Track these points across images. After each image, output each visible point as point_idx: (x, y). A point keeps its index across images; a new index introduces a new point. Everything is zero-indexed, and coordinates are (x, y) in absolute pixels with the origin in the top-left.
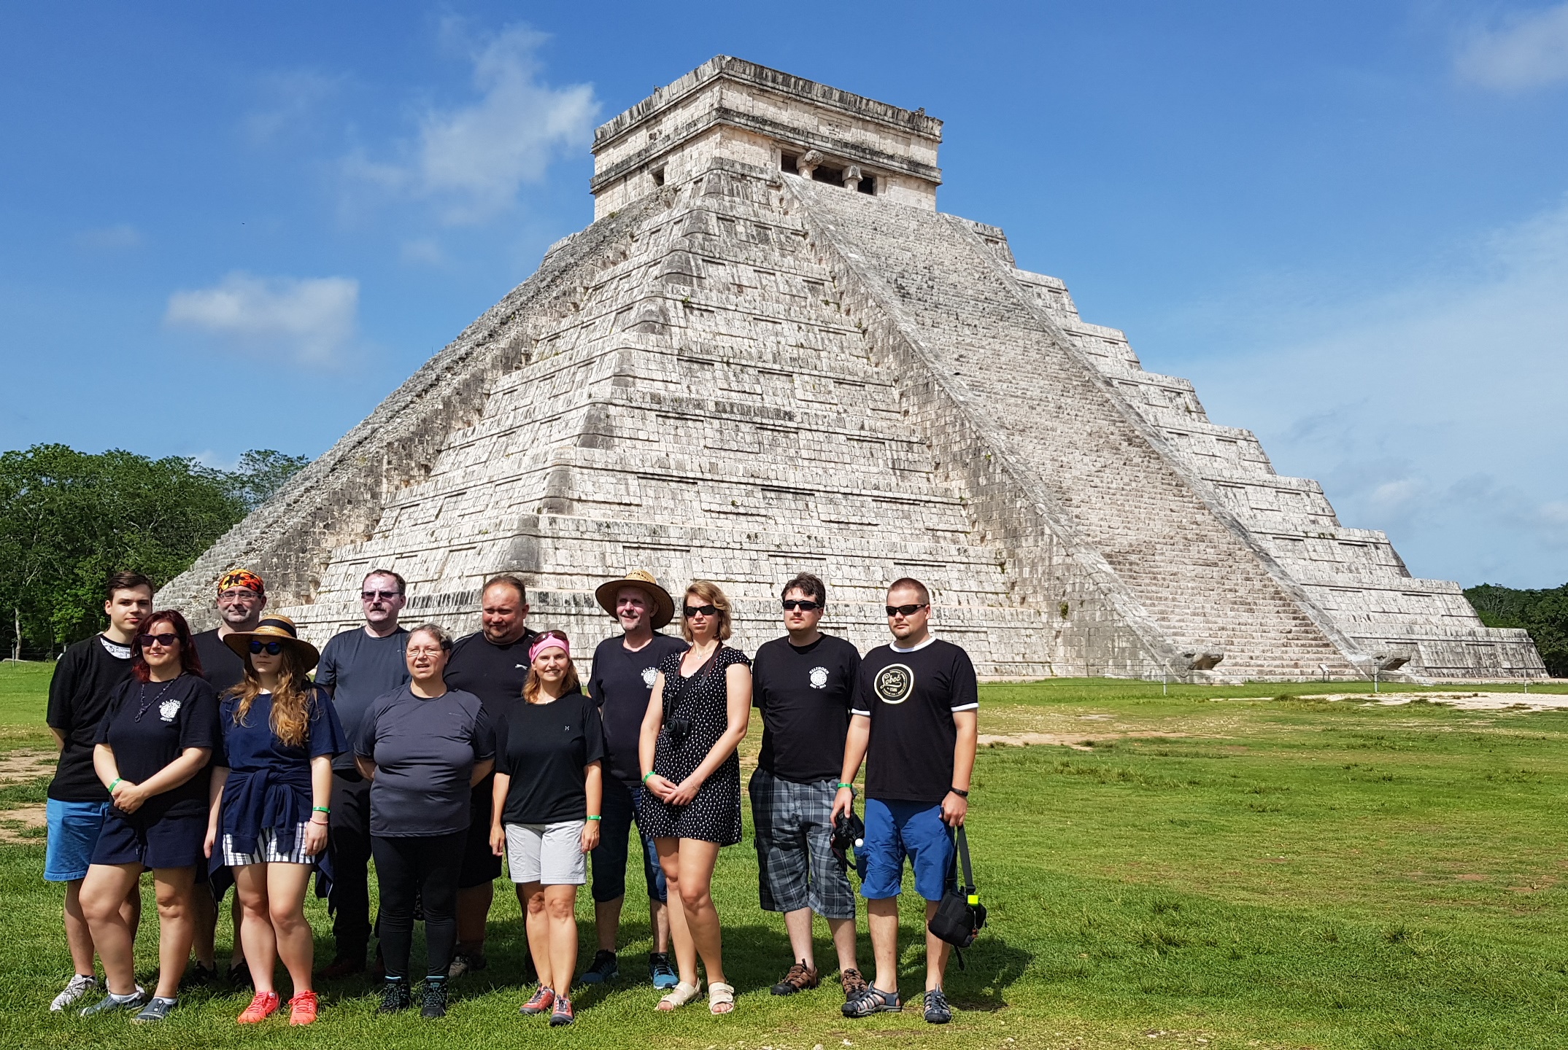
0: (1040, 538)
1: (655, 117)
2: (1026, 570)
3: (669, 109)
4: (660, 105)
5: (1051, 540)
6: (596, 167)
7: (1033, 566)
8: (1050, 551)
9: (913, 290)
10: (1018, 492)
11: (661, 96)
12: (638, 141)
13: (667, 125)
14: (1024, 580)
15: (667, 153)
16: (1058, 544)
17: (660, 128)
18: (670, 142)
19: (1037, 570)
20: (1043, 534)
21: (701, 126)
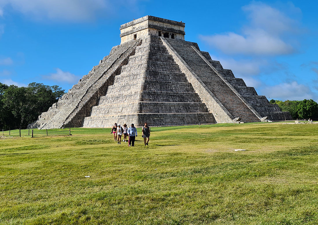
1: (134, 25)
2: (210, 106)
4: (135, 22)
6: (121, 32)
9: (185, 58)
12: (131, 28)
13: (137, 26)
18: (138, 29)
21: (144, 28)
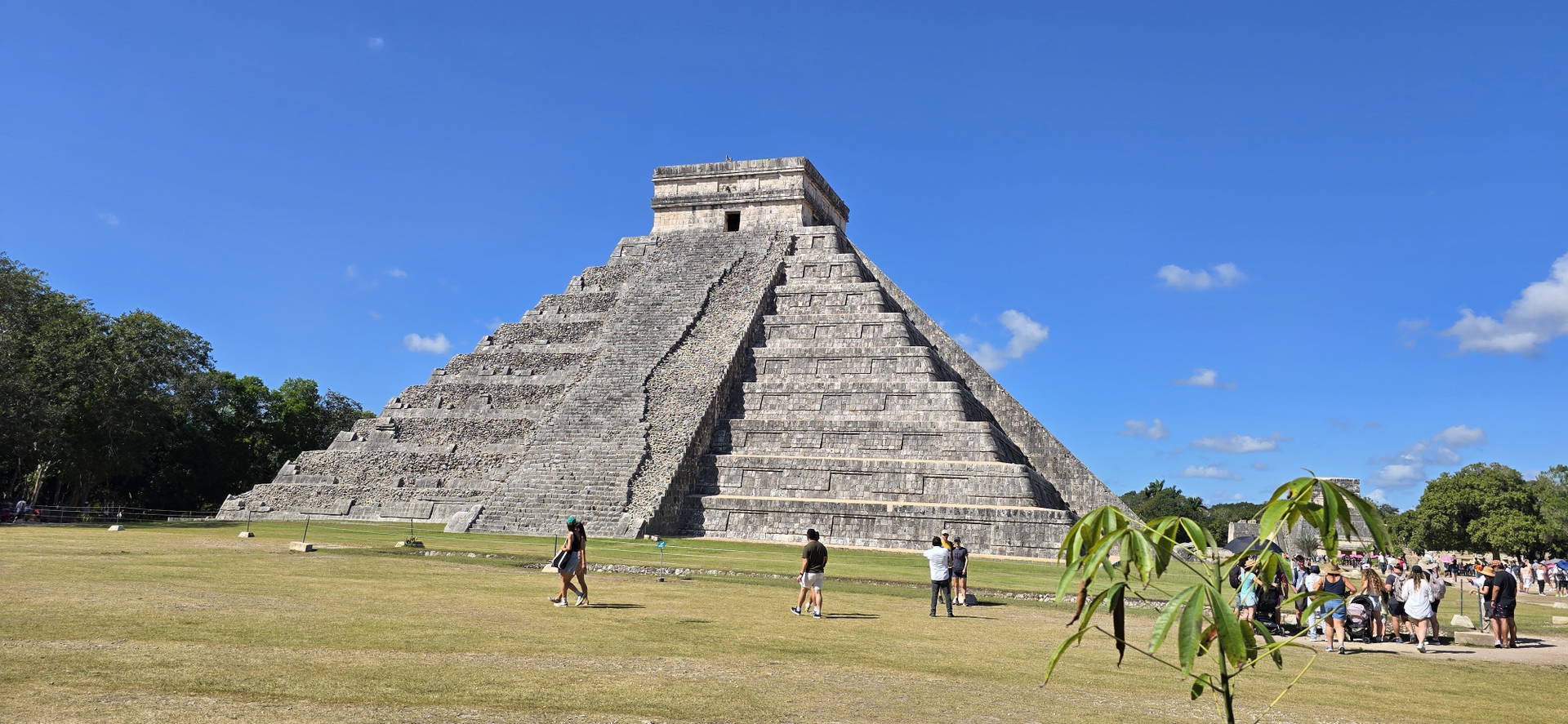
0: (1085, 481)
1: (730, 177)
2: (1074, 498)
3: (746, 176)
4: (734, 171)
5: (1094, 484)
6: (656, 191)
7: (1080, 495)
8: (1093, 488)
10: (1067, 454)
11: (738, 165)
12: (711, 187)
13: (744, 185)
14: (1073, 503)
15: (746, 204)
16: (1098, 485)
17: (734, 184)
18: (748, 197)
19: (1083, 498)
20: (1087, 479)
21: (784, 196)
